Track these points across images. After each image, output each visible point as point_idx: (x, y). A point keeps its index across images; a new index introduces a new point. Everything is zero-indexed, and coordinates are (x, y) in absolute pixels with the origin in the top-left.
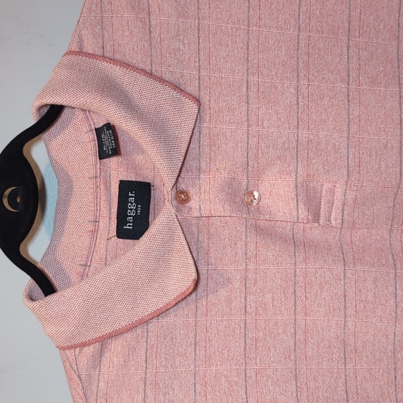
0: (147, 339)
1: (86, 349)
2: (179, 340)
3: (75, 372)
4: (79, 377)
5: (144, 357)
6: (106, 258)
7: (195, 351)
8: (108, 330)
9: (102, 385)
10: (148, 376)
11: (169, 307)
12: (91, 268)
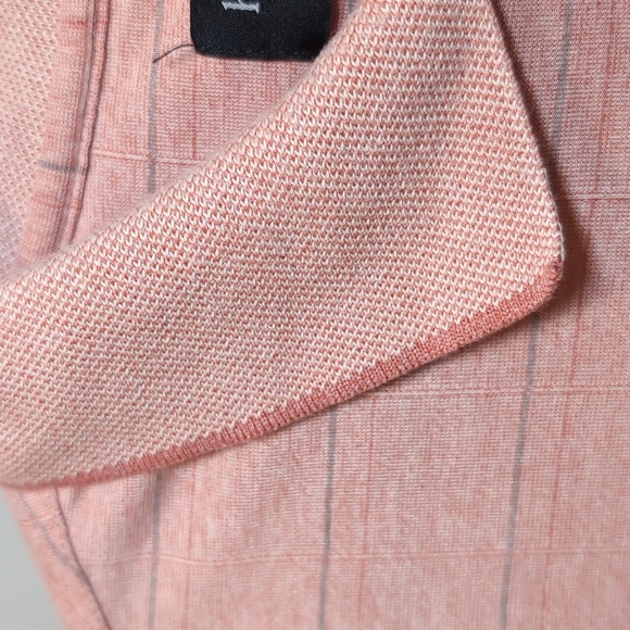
0: (331, 455)
1: (94, 492)
2: (452, 461)
3: (65, 560)
4: (83, 576)
5: (317, 515)
6: (152, 138)
7: (514, 499)
8: (182, 434)
9: (166, 597)
10: (335, 568)
11: (426, 357)
12: (94, 178)
